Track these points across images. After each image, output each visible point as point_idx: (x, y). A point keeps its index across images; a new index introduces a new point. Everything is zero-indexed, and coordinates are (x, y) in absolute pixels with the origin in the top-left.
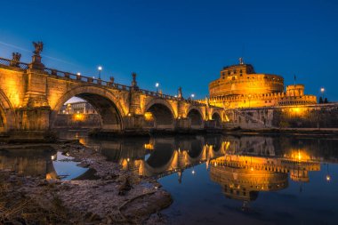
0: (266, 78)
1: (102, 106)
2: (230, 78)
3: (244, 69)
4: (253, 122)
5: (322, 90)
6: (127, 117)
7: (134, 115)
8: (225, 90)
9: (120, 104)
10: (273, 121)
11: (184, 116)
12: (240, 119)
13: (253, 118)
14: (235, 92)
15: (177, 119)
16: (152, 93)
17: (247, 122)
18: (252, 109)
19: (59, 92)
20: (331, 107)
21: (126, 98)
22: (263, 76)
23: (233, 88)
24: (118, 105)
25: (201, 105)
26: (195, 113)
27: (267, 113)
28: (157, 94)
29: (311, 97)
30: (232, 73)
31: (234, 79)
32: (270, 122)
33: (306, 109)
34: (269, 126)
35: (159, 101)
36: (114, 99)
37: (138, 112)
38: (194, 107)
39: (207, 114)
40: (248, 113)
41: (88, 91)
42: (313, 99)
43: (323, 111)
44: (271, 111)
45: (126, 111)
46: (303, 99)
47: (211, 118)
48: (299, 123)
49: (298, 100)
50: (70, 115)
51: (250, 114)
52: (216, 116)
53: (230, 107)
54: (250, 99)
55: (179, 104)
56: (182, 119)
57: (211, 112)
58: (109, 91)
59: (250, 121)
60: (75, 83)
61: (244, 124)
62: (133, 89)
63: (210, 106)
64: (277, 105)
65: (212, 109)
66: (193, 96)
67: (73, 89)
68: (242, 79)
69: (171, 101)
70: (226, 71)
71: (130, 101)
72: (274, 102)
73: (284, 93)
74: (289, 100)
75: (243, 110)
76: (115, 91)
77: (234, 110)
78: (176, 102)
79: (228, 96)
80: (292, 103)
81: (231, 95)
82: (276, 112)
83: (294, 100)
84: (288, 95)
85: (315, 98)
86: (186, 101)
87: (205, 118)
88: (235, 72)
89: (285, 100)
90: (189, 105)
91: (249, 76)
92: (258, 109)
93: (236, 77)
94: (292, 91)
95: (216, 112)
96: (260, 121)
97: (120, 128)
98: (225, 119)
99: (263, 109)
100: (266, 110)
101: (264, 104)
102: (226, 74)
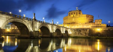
0: (87, 16)
1: (20, 27)
2: (72, 16)
3: (78, 12)
4: (81, 34)
5: (109, 22)
6: (31, 32)
7: (34, 31)
8: (70, 21)
9: (28, 26)
10: (89, 34)
11: (54, 32)
12: (76, 33)
13: (81, 33)
14: (74, 22)
15: (51, 33)
16: (41, 22)
17: (79, 34)
18: (81, 29)
19: (3, 21)
20: (112, 29)
21: (31, 23)
22: (86, 15)
23: (73, 20)
24: (28, 27)
25: (61, 27)
26: (58, 30)
27: (87, 30)
28: (43, 22)
29: (104, 25)
30: (73, 14)
31: (74, 16)
32: (88, 34)
33: (102, 29)
34: (87, 35)
35: (44, 25)
36: (26, 24)
37: (36, 30)
38: (58, 28)
39: (63, 31)
40: (79, 30)
41: (15, 21)
42: (105, 25)
43: (109, 30)
44: (88, 30)
45: (31, 29)
46: (101, 25)
47: (64, 33)
48: (99, 35)
49: (99, 25)
52: (66, 32)
53: (72, 28)
54: (80, 25)
55: (52, 26)
56: (53, 33)
57: (64, 30)
58: (24, 21)
59: (80, 34)
60: (10, 17)
61: (77, 35)
62: (34, 20)
63: (64, 27)
64: (91, 28)
65: (65, 29)
66: (58, 23)
67: (9, 20)
68: (77, 16)
69: (49, 25)
70: (71, 13)
71: (33, 25)
72: (90, 26)
73: (94, 23)
74: (96, 25)
75: (77, 29)
76: (26, 21)
77: (74, 29)
78: (51, 26)
79: (71, 23)
80: (97, 27)
81: (73, 23)
82: (90, 30)
83: (97, 26)
84: (95, 24)
85: (106, 25)
86: (55, 25)
87: (62, 32)
88: (74, 13)
89: (94, 25)
90: (56, 27)
91: (80, 15)
92: (83, 29)
93: (75, 15)
94: (97, 22)
95: (67, 30)
96: (84, 34)
97: (28, 36)
98: (70, 32)
99: (85, 29)
100: (86, 29)
101: (85, 27)
102: (71, 14)
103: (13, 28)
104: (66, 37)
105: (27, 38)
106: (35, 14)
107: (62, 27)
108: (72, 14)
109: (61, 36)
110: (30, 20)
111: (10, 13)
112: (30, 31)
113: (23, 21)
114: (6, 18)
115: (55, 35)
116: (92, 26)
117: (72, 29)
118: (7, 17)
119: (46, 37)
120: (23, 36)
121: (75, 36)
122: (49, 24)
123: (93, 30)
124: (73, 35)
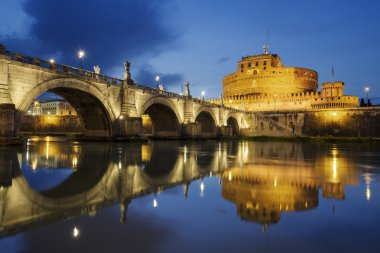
0: (296, 72)
1: (83, 105)
2: (250, 72)
3: (269, 61)
4: (279, 129)
5: (367, 89)
6: (117, 120)
7: (128, 118)
8: (244, 88)
9: (108, 103)
10: (304, 128)
11: (193, 120)
12: (262, 124)
13: (280, 124)
14: (256, 91)
15: (183, 124)
16: (151, 89)
17: (271, 129)
18: (278, 112)
19: (25, 85)
20: (377, 110)
21: (117, 94)
22: (293, 70)
23: (254, 85)
24: (106, 105)
25: (213, 106)
26: (205, 117)
27: (296, 117)
28: (157, 91)
29: (352, 98)
30: (253, 65)
31: (255, 72)
32: (300, 130)
33: (346, 113)
34: (299, 133)
35: (160, 100)
36: (100, 96)
37: (132, 114)
38: (204, 109)
39: (221, 119)
40: (272, 117)
41: (66, 85)
42: (355, 100)
43: (367, 114)
44: (301, 115)
45: (116, 112)
46: (342, 101)
47: (226, 124)
48: (336, 131)
49: (336, 101)
50: (38, 117)
51: (276, 119)
52: (232, 121)
53: (250, 110)
54: (275, 99)
55: (185, 104)
56: (190, 124)
57: (226, 116)
58: (94, 85)
59: (275, 128)
60: (48, 74)
61: (267, 132)
62: (125, 83)
63: (225, 108)
64: (309, 108)
65: (227, 112)
66: (203, 93)
67: (45, 81)
68: (266, 73)
69: (175, 100)
70: (245, 63)
71: (122, 99)
72: (306, 104)
73: (319, 93)
74: (324, 101)
75: (266, 113)
76: (102, 85)
77: (255, 113)
78: (181, 101)
79: (247, 95)
80: (328, 105)
81: (252, 94)
82: (308, 117)
83: (330, 101)
84: (323, 95)
85: (357, 99)
86: (195, 100)
87: (218, 123)
88: (257, 65)
89: (319, 101)
90: (198, 105)
91: (274, 69)
92: (285, 113)
93: (258, 71)
94: (329, 90)
95: (233, 115)
96: (288, 128)
97: (108, 135)
98: (244, 124)
99: (292, 112)
100: (295, 113)
101: (292, 105)
102: (246, 66)
103: (66, 113)
104: (232, 137)
105: (103, 140)
106: (128, 65)
107: (219, 106)
108: (250, 65)
109: (215, 134)
110: (114, 83)
111: (52, 61)
112: (112, 117)
113: (91, 87)
114: (35, 76)
115: (195, 131)
116: (313, 102)
117: (250, 113)
118: (38, 74)
119: (165, 139)
120: (90, 133)
121: (261, 135)
122: (175, 96)
123: (316, 114)
124: (252, 133)
